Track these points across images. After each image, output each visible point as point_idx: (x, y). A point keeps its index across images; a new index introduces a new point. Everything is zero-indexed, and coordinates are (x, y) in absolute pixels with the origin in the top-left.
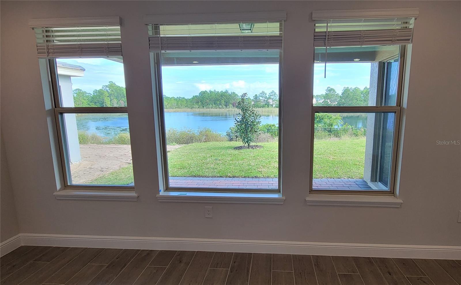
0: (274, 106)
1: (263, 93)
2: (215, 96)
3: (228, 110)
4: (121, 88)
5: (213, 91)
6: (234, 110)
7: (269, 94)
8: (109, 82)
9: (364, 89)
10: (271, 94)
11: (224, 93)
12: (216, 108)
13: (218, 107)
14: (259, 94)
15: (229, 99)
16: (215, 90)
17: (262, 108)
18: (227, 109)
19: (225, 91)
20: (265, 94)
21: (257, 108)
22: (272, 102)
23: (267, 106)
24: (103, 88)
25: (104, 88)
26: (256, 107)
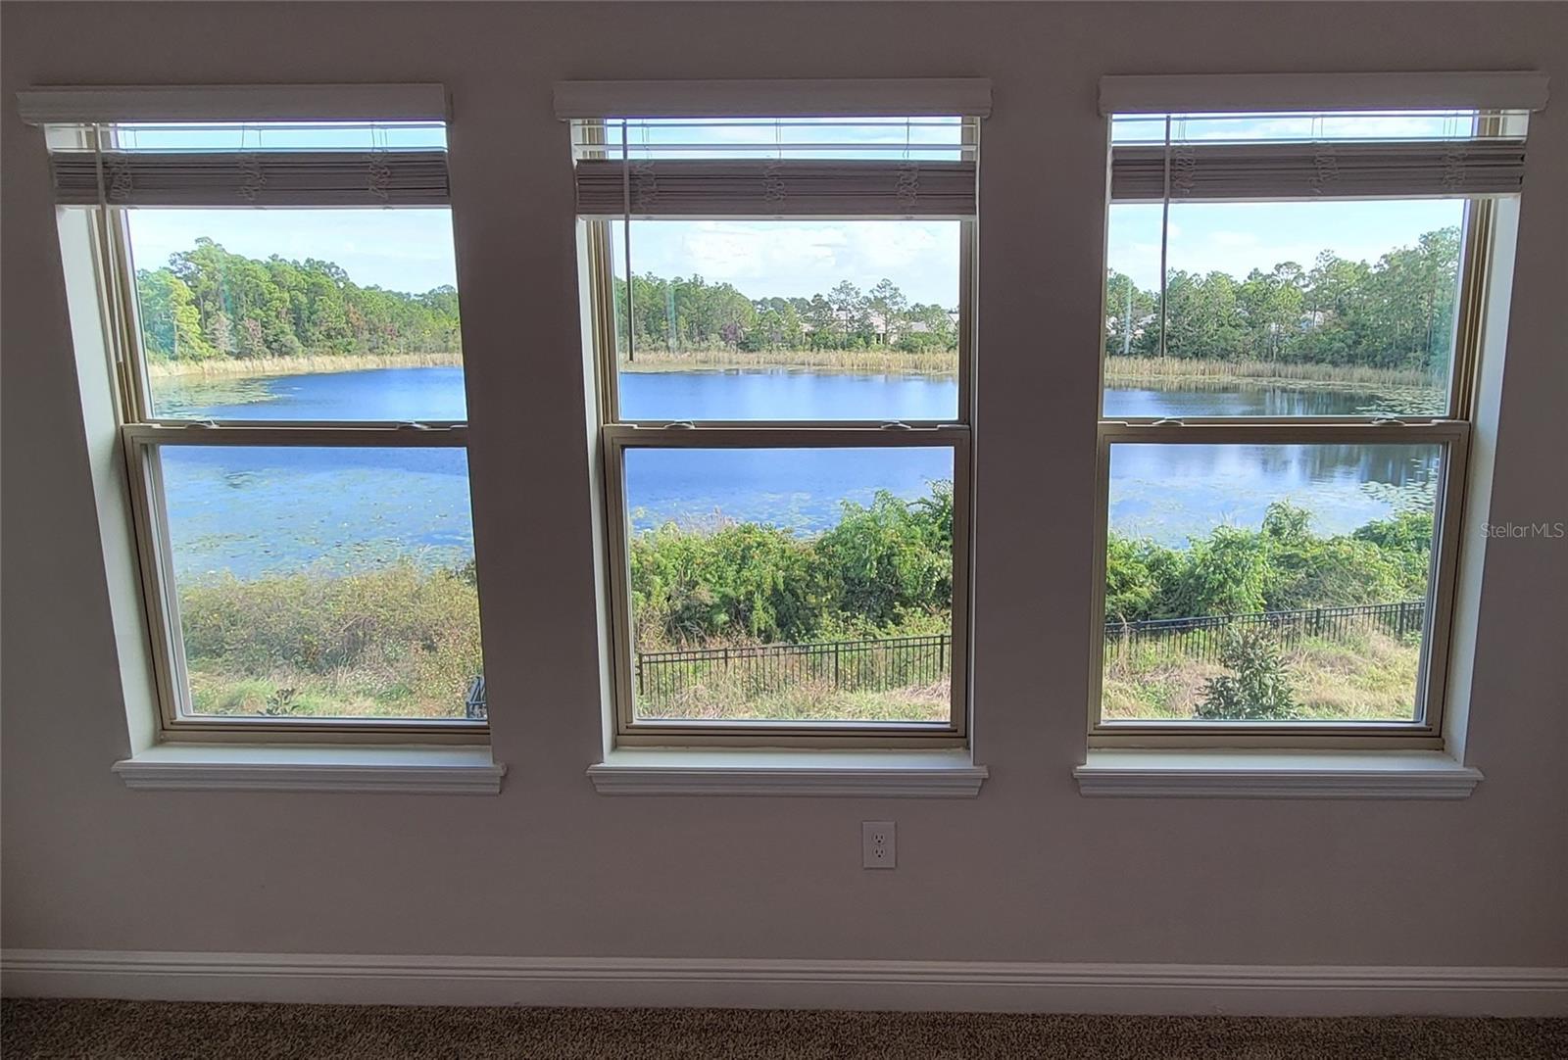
0: (893, 339)
1: (845, 288)
2: (652, 298)
3: (702, 359)
4: (251, 266)
5: (645, 278)
6: (726, 360)
7: (872, 291)
8: (197, 241)
9: (1250, 278)
10: (876, 294)
11: (689, 289)
12: (656, 350)
13: (664, 344)
14: (830, 291)
15: (709, 313)
16: (650, 273)
17: (840, 351)
18: (700, 356)
19: (692, 278)
20: (853, 293)
21: (822, 350)
22: (883, 327)
23: (861, 341)
24: (173, 263)
25: (179, 262)
26: (818, 345)
